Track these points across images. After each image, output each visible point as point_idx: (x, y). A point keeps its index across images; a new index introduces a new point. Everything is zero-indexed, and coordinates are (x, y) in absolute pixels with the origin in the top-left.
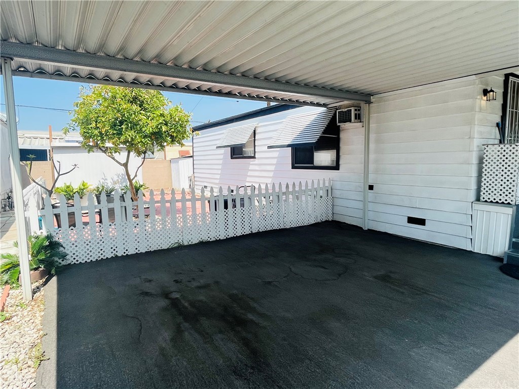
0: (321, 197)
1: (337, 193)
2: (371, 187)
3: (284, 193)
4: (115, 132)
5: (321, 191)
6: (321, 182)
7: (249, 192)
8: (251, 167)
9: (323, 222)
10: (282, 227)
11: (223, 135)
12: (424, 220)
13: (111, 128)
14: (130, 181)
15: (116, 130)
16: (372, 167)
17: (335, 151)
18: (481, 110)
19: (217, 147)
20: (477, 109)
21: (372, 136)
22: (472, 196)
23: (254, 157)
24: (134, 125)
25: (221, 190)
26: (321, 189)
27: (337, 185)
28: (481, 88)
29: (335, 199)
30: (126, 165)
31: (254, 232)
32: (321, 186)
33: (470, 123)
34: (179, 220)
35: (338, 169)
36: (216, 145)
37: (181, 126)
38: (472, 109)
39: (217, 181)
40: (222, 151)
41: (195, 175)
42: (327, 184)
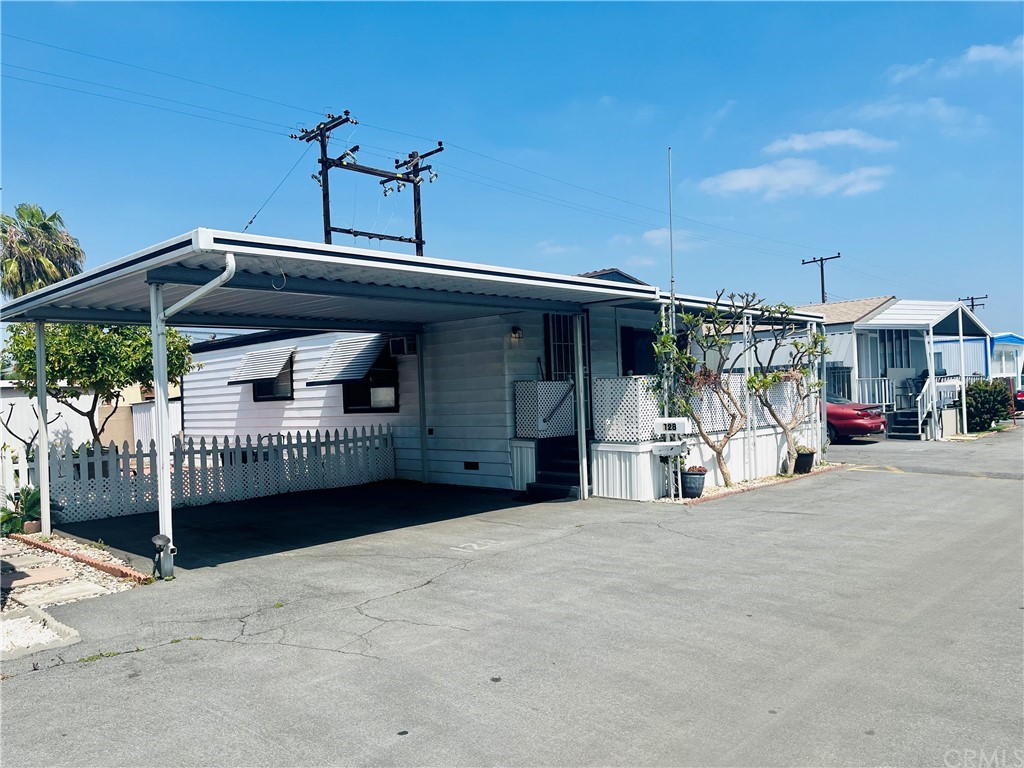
0: (377, 448)
1: (399, 443)
2: (431, 432)
3: (323, 444)
4: (84, 369)
5: (377, 441)
6: (376, 430)
7: (275, 442)
8: (287, 414)
9: (379, 482)
10: (322, 487)
11: (239, 362)
12: (477, 463)
13: (79, 363)
14: (96, 435)
15: (85, 367)
16: (429, 406)
17: (393, 389)
18: (511, 346)
19: (230, 383)
20: (505, 347)
21: (427, 371)
22: (509, 432)
23: (291, 398)
24: (114, 359)
25: (238, 439)
26: (376, 437)
27: (399, 432)
28: (509, 326)
29: (397, 451)
30: (90, 415)
31: (282, 492)
32: (376, 433)
33: (501, 359)
34: (186, 476)
35: (398, 411)
36: (228, 378)
37: (178, 358)
38: (500, 346)
39: (233, 424)
40: (238, 389)
41: (186, 432)
42: (385, 431)
